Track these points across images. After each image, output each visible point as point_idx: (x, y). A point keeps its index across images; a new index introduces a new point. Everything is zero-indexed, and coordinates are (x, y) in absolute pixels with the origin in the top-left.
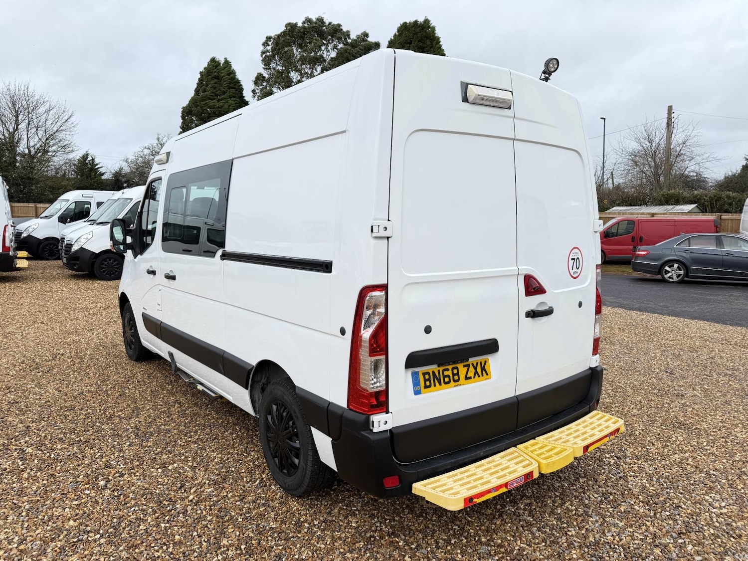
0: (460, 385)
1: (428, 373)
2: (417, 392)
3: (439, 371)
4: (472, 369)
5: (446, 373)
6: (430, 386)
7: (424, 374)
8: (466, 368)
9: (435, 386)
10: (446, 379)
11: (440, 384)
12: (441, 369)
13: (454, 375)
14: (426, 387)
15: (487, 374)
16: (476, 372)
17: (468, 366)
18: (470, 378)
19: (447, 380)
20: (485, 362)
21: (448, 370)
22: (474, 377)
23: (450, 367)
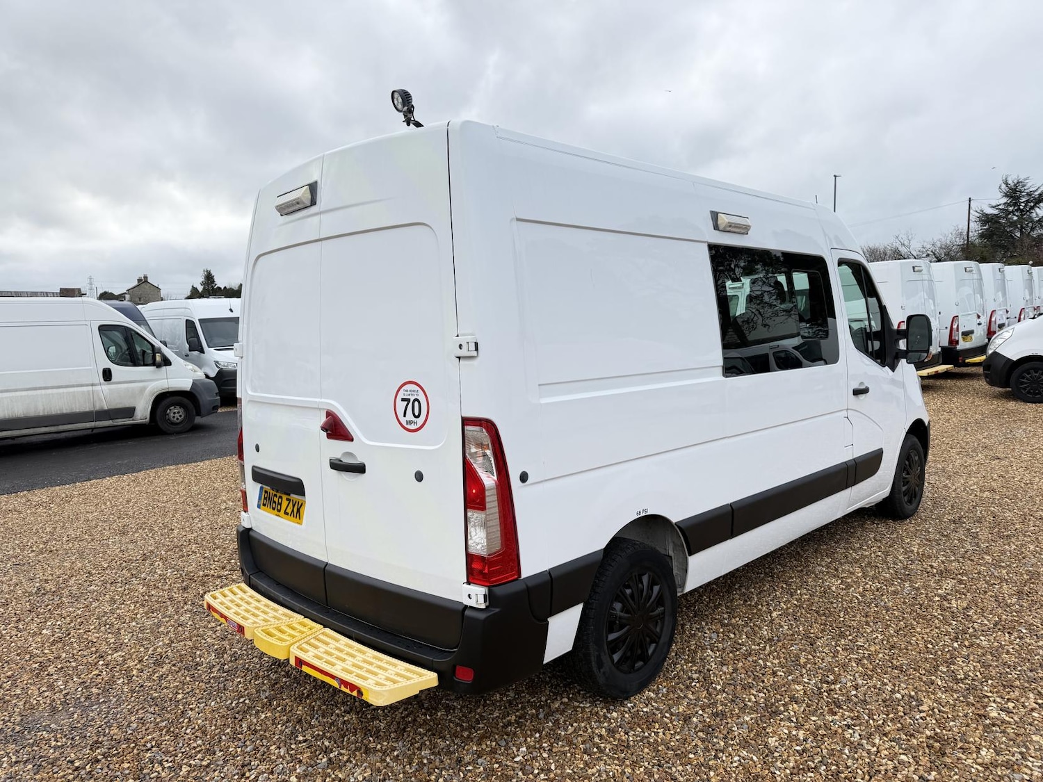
0: (278, 517)
3: (272, 495)
4: (290, 505)
5: (275, 499)
7: (265, 492)
8: (287, 503)
9: (267, 506)
11: (270, 507)
12: (274, 493)
13: (278, 504)
14: (263, 504)
15: (300, 518)
16: (293, 511)
17: (289, 501)
18: (289, 514)
19: (274, 505)
20: (302, 504)
21: (276, 496)
22: (292, 515)
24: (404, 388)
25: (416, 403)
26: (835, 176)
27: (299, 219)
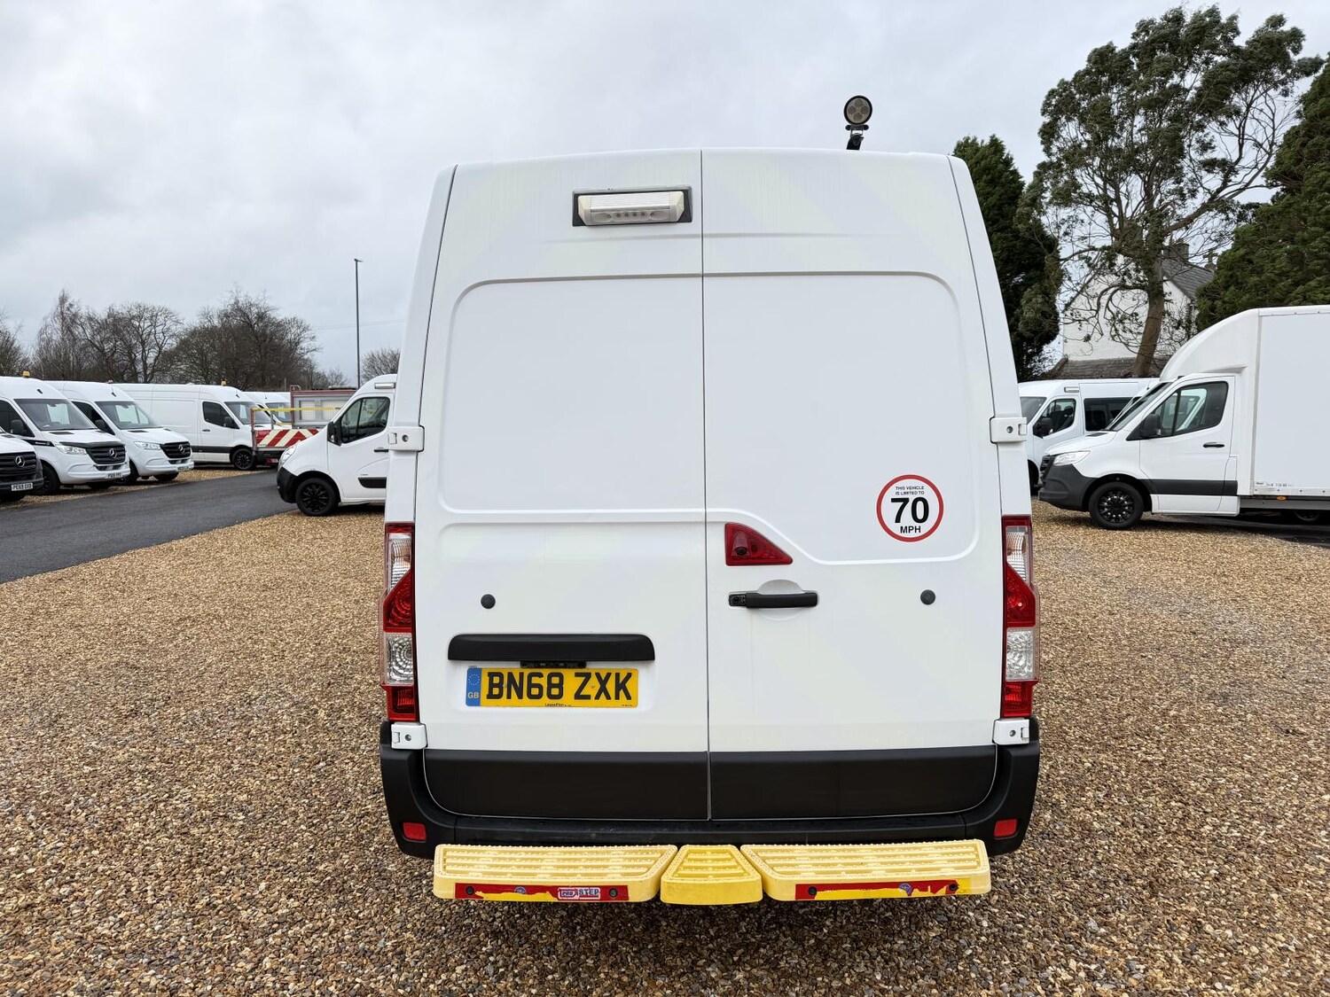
0: (561, 705)
1: (500, 675)
2: (472, 702)
3: (521, 675)
4: (594, 681)
5: (535, 680)
6: (499, 696)
7: (491, 675)
8: (582, 679)
9: (509, 697)
10: (533, 689)
11: (520, 697)
12: (527, 672)
13: (551, 686)
14: (490, 696)
15: (629, 697)
16: (603, 690)
17: (588, 676)
18: (588, 697)
19: (535, 691)
20: (629, 675)
21: (540, 675)
22: (597, 697)
23: (546, 672)
24: (899, 484)
25: (920, 505)
26: (356, 261)
27: (611, 239)
